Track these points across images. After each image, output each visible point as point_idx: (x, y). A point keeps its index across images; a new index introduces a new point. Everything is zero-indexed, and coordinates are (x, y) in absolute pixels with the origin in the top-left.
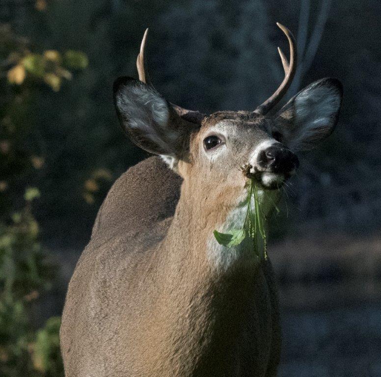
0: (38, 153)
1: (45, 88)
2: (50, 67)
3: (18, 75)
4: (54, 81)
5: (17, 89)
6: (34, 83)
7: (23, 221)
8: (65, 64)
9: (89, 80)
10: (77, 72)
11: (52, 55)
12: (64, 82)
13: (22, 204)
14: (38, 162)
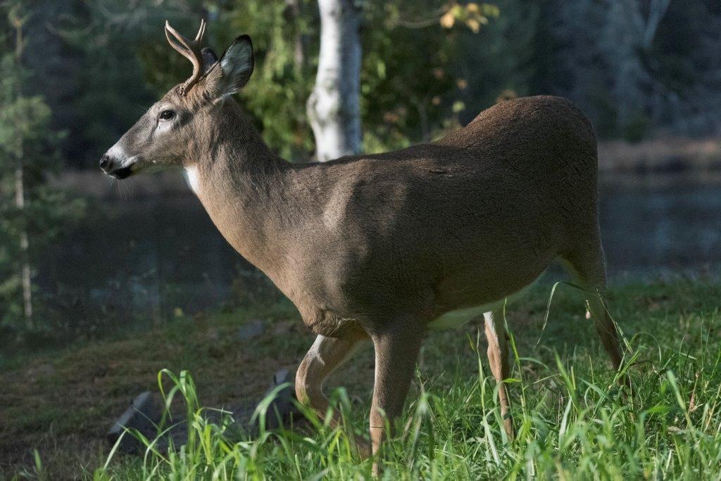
0: (462, 77)
1: (468, 30)
2: (472, 16)
3: (448, 21)
4: (474, 25)
5: (448, 31)
6: (460, 26)
7: (452, 127)
8: (482, 13)
9: (503, 24)
10: (490, 18)
11: (473, 7)
12: (482, 26)
13: (451, 114)
14: (462, 84)
